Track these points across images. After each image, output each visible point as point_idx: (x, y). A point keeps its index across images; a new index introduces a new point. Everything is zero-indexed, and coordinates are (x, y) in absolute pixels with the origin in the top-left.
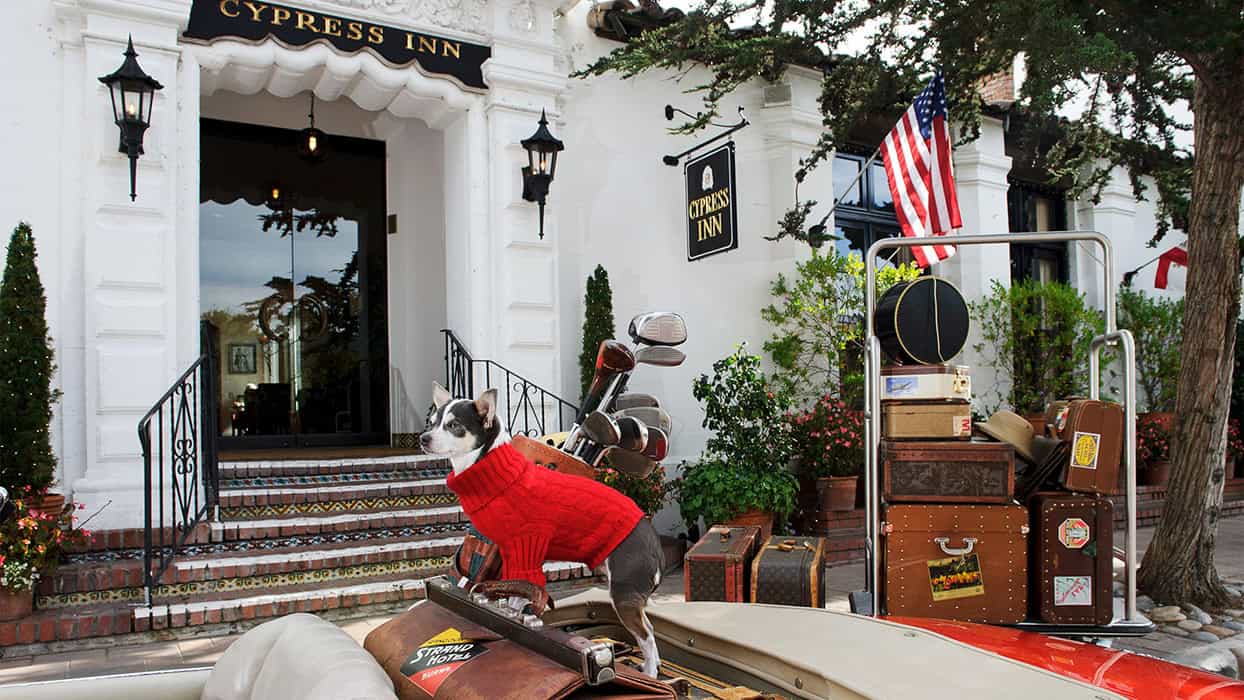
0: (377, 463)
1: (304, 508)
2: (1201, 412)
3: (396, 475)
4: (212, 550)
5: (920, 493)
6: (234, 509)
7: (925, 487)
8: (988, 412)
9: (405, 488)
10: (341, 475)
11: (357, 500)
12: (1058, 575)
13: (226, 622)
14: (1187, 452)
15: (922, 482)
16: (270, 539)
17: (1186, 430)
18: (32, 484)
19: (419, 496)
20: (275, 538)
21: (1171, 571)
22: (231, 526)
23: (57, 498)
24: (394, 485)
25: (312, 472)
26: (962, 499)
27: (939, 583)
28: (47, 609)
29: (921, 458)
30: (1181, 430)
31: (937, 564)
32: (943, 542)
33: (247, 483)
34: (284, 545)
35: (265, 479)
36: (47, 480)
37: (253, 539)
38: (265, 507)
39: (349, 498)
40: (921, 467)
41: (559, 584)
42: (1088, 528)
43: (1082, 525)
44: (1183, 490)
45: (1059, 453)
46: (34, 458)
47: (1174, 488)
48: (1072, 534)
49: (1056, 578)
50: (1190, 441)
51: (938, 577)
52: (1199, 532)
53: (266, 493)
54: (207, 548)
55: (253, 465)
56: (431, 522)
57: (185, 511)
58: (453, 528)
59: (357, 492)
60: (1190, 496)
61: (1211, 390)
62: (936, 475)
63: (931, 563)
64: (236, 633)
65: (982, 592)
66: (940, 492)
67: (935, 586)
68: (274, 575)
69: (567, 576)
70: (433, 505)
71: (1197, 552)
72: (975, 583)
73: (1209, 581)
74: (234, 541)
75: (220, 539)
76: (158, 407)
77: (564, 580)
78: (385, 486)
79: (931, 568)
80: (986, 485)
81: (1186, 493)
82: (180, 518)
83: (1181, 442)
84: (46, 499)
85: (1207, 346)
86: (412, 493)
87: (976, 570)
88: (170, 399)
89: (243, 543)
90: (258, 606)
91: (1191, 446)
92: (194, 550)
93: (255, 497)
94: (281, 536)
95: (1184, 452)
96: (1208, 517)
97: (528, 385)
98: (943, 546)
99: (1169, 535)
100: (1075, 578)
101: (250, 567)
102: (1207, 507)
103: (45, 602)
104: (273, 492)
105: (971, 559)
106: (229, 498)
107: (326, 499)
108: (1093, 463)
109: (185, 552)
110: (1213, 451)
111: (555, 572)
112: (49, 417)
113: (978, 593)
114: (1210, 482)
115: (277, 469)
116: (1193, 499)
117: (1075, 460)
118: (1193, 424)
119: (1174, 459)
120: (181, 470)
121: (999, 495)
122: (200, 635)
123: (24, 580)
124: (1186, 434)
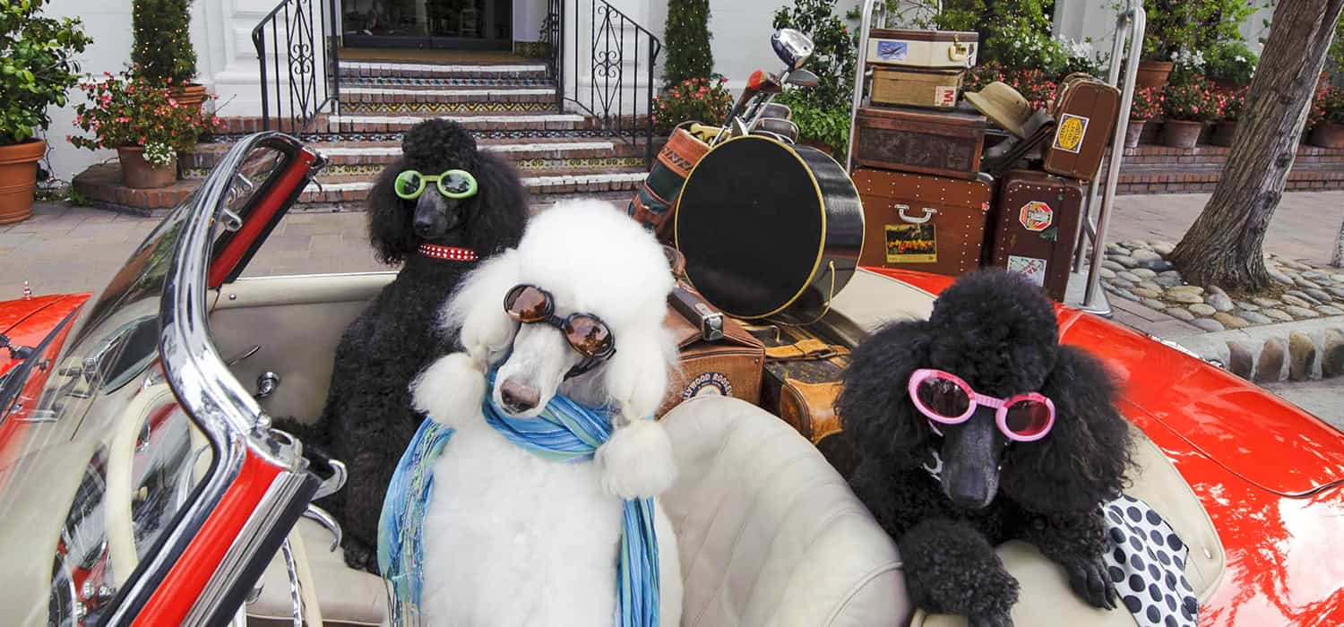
0: (483, 70)
1: (414, 108)
2: (1277, 90)
3: (499, 82)
4: (330, 139)
5: (888, 160)
6: (355, 105)
7: (890, 155)
8: (1098, 58)
9: (501, 96)
10: (451, 80)
11: (460, 103)
12: (1012, 255)
13: (330, 202)
14: (1252, 132)
15: (889, 150)
16: (380, 133)
17: (1256, 109)
18: (173, 76)
19: (515, 104)
20: (383, 133)
21: (1206, 252)
22: (346, 119)
23: (199, 88)
24: (493, 92)
25: (425, 75)
26: (925, 170)
27: (895, 246)
28: (190, 179)
29: (889, 127)
30: (1252, 107)
31: (894, 228)
32: (902, 208)
33: (371, 81)
34: (391, 139)
35: (386, 79)
36: (190, 72)
37: (364, 132)
38: (381, 104)
39: (453, 101)
40: (888, 135)
41: (622, 193)
42: (1052, 212)
43: (1047, 210)
44: (1240, 171)
45: (1043, 133)
46: (175, 55)
47: (1231, 167)
48: (1035, 216)
49: (1010, 257)
50: (1258, 120)
51: (894, 241)
52: (1247, 216)
53: (381, 93)
54: (326, 137)
55: (375, 66)
56: (520, 129)
57: (304, 108)
58: (540, 135)
59: (460, 97)
60: (1244, 178)
61: (1294, 68)
62: (903, 144)
63: (889, 227)
64: (338, 211)
65: (935, 260)
66: (904, 162)
67: (890, 249)
68: (377, 165)
69: (629, 187)
70: (528, 112)
71: (1241, 236)
72: (929, 250)
73: (1249, 267)
74: (348, 133)
75: (337, 131)
76: (273, 15)
77: (626, 190)
78: (485, 92)
79: (888, 232)
80: (952, 160)
81: (1241, 174)
82: (298, 112)
83: (1249, 120)
84: (187, 89)
85: (1301, 18)
86: (508, 101)
87: (932, 239)
88: (284, 7)
89: (357, 135)
90: (356, 191)
91: (1259, 125)
92: (315, 138)
93: (372, 95)
94: (388, 132)
95: (1250, 130)
96: (1262, 202)
97: (610, 9)
98: (901, 213)
99: (1213, 216)
100: (1030, 260)
101: (355, 157)
102: (1263, 191)
103: (189, 174)
104: (387, 92)
105: (928, 229)
106: (350, 94)
107: (433, 101)
108: (1077, 146)
109: (308, 139)
110: (1281, 134)
111: (618, 183)
112: (187, 20)
113: (931, 261)
114: (1272, 166)
115: (396, 71)
116: (1248, 181)
117: (1057, 142)
118: (1266, 101)
119: (1238, 137)
120: (298, 71)
121: (962, 170)
122: (308, 210)
123: (162, 156)
124: (1256, 113)
